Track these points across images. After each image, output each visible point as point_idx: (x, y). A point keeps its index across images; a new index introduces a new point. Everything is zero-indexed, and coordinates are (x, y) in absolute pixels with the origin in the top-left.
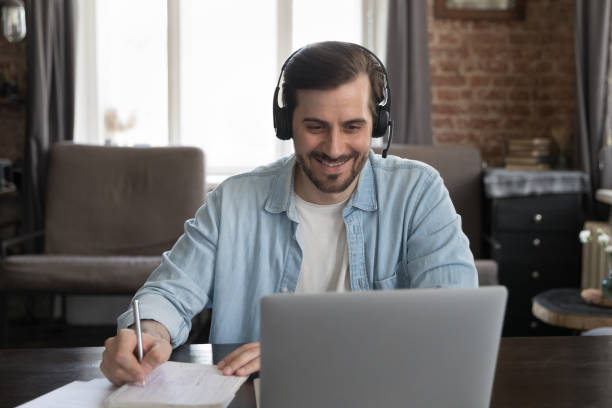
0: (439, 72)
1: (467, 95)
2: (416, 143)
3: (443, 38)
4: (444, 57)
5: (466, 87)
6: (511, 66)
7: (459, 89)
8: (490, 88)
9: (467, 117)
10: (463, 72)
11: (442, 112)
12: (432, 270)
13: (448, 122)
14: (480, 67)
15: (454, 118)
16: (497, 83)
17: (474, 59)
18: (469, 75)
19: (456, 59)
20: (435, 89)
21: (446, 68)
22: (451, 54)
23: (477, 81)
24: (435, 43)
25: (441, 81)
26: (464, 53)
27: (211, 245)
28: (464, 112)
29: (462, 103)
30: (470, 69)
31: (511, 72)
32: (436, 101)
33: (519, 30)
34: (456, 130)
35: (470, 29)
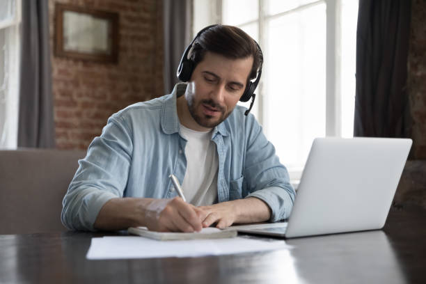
0: (58, 97)
1: (79, 115)
2: (45, 147)
3: (60, 72)
4: (62, 86)
5: (78, 109)
6: (109, 95)
7: (73, 110)
8: (94, 110)
9: (78, 131)
10: (75, 97)
11: (60, 127)
12: (266, 170)
13: (65, 134)
14: (87, 95)
15: (69, 132)
16: (99, 107)
17: (83, 88)
18: (80, 100)
19: (71, 87)
20: (56, 109)
21: (63, 94)
22: (66, 83)
23: (85, 105)
24: (55, 74)
25: (59, 103)
26: (76, 84)
27: (126, 154)
28: (76, 127)
29: (75, 121)
30: (80, 95)
31: (109, 99)
32: (56, 118)
33: (114, 71)
34: (71, 141)
35: (80, 66)
